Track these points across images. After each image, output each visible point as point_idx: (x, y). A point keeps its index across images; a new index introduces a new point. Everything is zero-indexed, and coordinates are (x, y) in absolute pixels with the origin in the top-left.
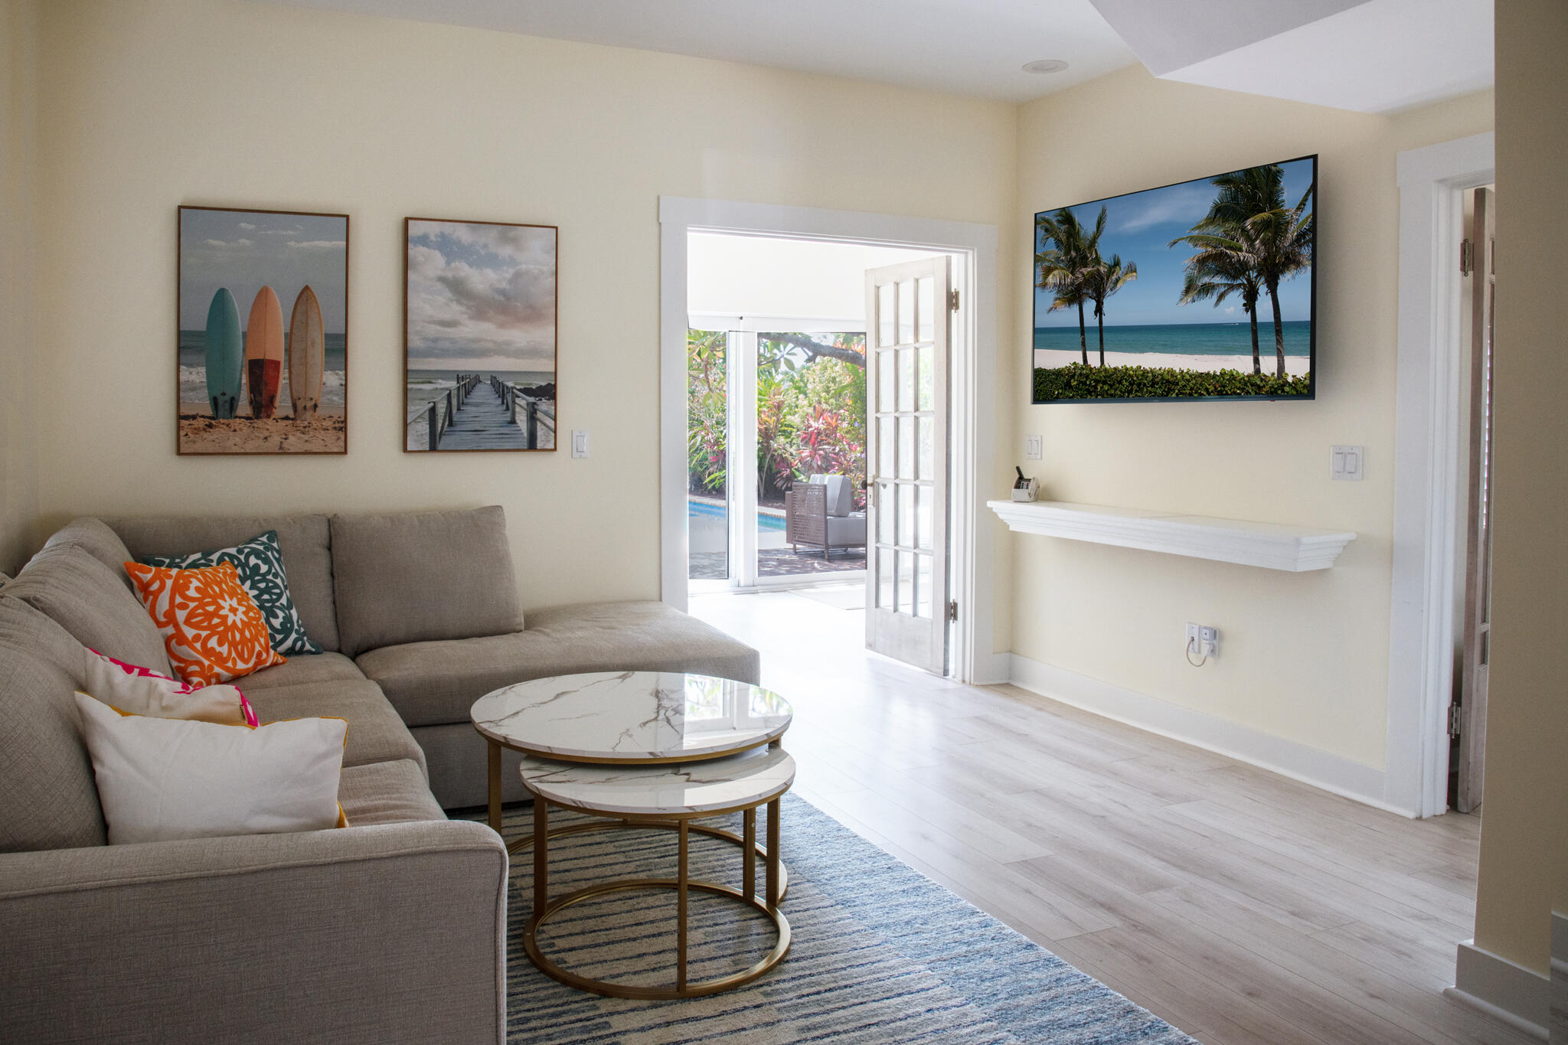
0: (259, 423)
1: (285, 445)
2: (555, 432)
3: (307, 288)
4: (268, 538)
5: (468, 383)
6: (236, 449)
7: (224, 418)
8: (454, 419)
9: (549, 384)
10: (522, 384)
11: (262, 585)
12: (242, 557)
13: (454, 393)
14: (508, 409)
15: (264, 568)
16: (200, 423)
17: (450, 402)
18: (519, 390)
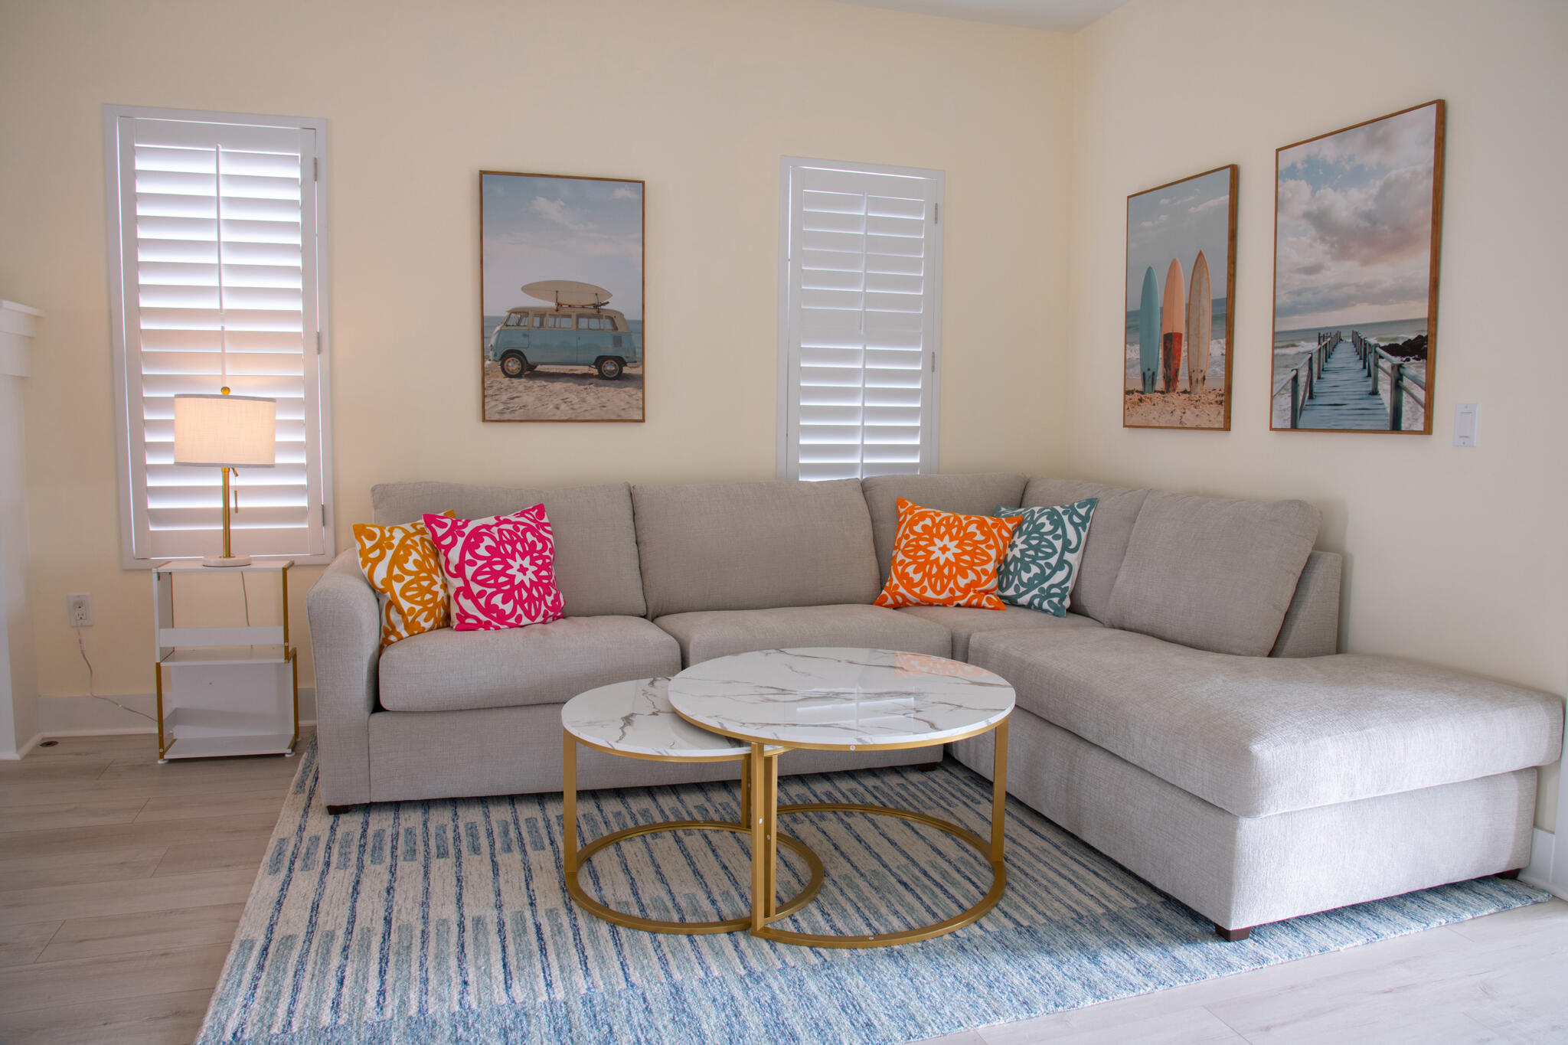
0: (1168, 397)
1: (1186, 419)
2: (1427, 407)
3: (1201, 254)
5: (1328, 342)
6: (1154, 423)
7: (1149, 393)
8: (1315, 390)
9: (1420, 337)
13: (1315, 356)
14: (1369, 375)
16: (1136, 397)
17: (1311, 369)
18: (1382, 348)
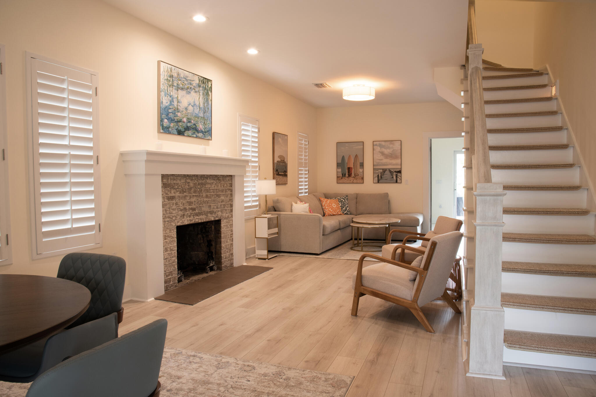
1: (353, 181)
2: (401, 179)
3: (357, 155)
5: (384, 171)
6: (345, 182)
9: (400, 170)
13: (382, 172)
14: (392, 175)
17: (381, 174)
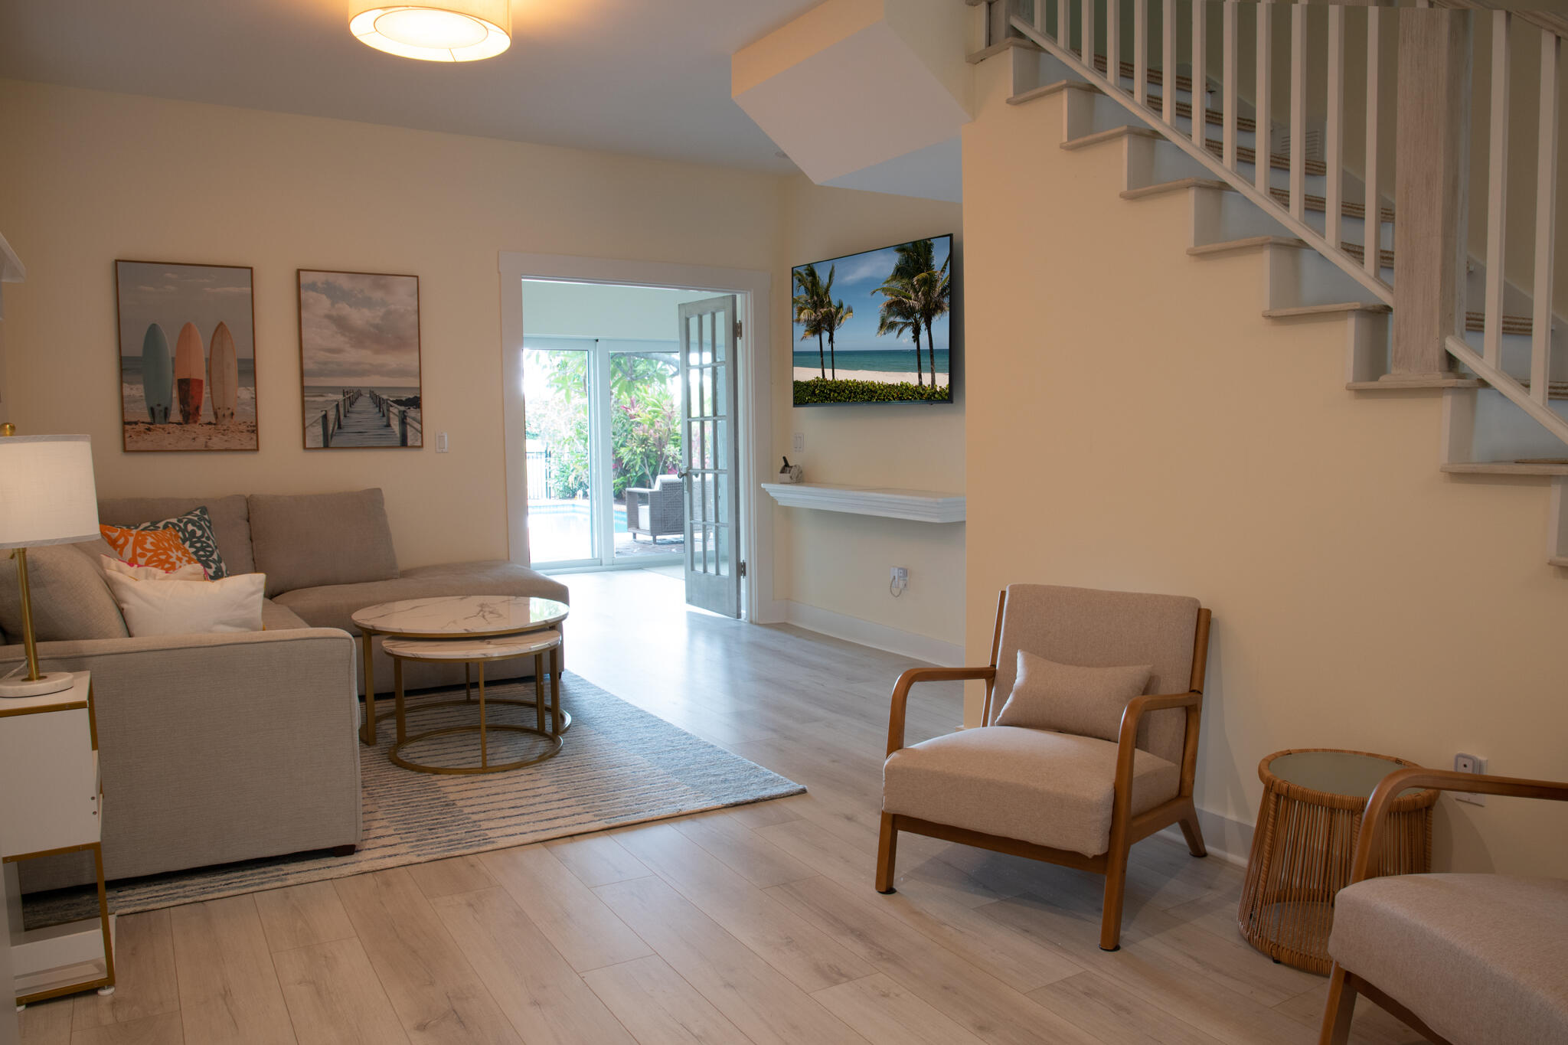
0: (187, 427)
1: (210, 444)
2: (422, 433)
3: (221, 324)
4: (201, 512)
5: (352, 396)
6: (170, 447)
7: (160, 423)
8: (342, 423)
9: (416, 397)
10: (393, 397)
11: (198, 545)
12: (182, 525)
13: (341, 403)
14: (384, 416)
15: (199, 533)
16: (141, 427)
17: (338, 411)
18: (392, 401)
